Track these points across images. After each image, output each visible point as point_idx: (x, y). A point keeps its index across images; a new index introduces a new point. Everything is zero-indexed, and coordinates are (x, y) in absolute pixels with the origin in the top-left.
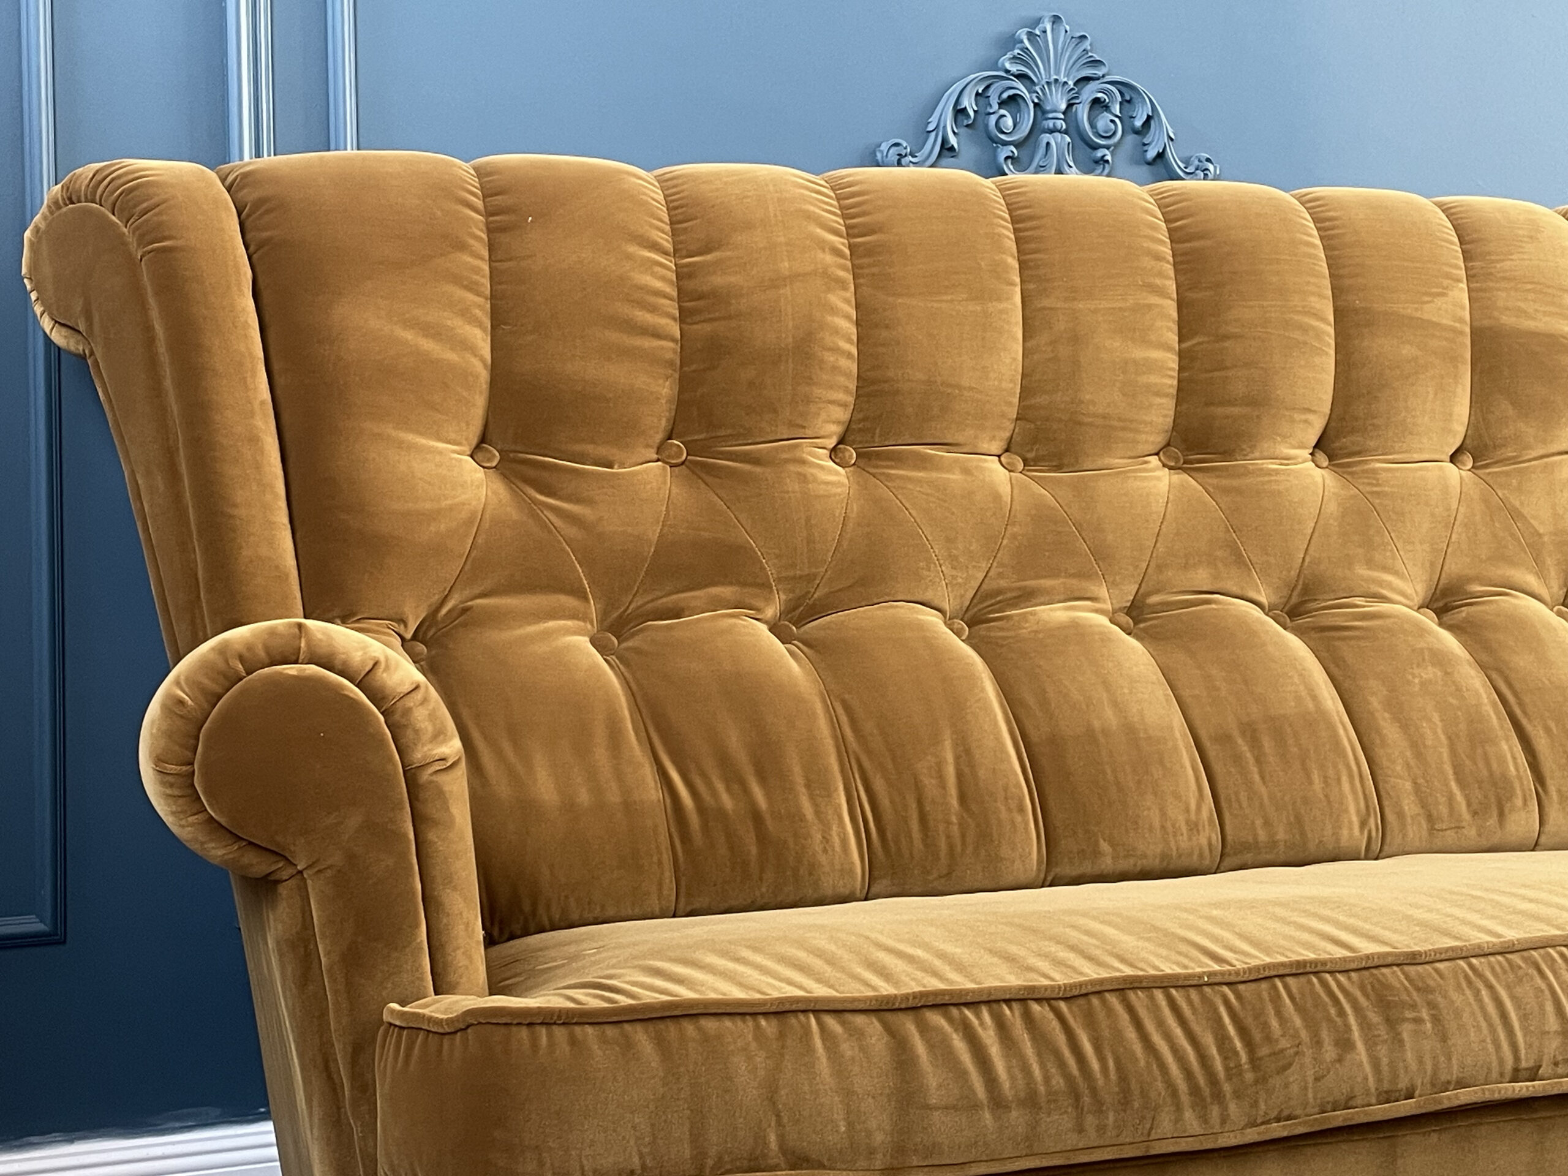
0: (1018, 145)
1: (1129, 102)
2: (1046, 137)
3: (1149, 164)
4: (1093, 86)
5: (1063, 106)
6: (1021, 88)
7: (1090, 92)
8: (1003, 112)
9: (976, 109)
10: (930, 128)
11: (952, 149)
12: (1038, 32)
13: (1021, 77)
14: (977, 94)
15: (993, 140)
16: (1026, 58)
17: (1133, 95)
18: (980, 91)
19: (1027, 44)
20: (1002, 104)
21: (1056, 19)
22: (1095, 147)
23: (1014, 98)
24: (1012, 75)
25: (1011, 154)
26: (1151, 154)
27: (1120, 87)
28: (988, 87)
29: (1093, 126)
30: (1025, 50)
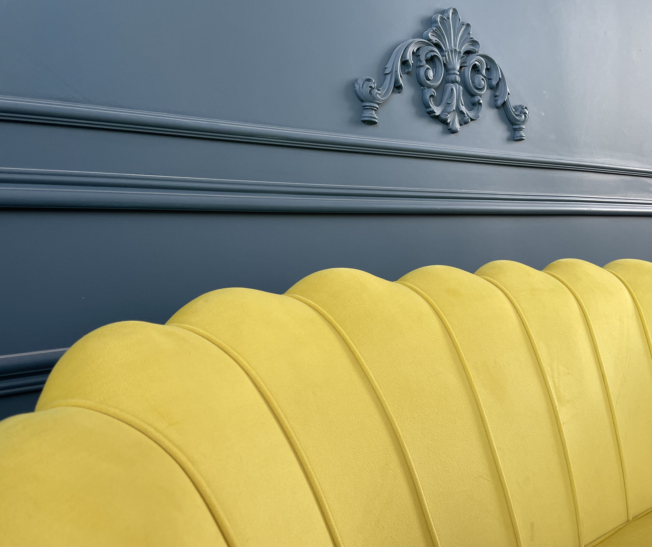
0: (436, 89)
1: (490, 68)
2: (450, 86)
4: (473, 56)
5: (458, 68)
6: (437, 53)
7: (471, 60)
8: (428, 66)
9: (413, 62)
10: (387, 72)
11: (400, 87)
12: (445, 18)
13: (437, 45)
14: (413, 53)
15: (423, 84)
16: (439, 33)
17: (492, 65)
18: (415, 51)
19: (440, 24)
20: (427, 61)
21: (455, 11)
22: (475, 95)
23: (433, 58)
24: (433, 43)
26: (500, 102)
27: (486, 59)
28: (419, 49)
29: (473, 81)
30: (438, 28)
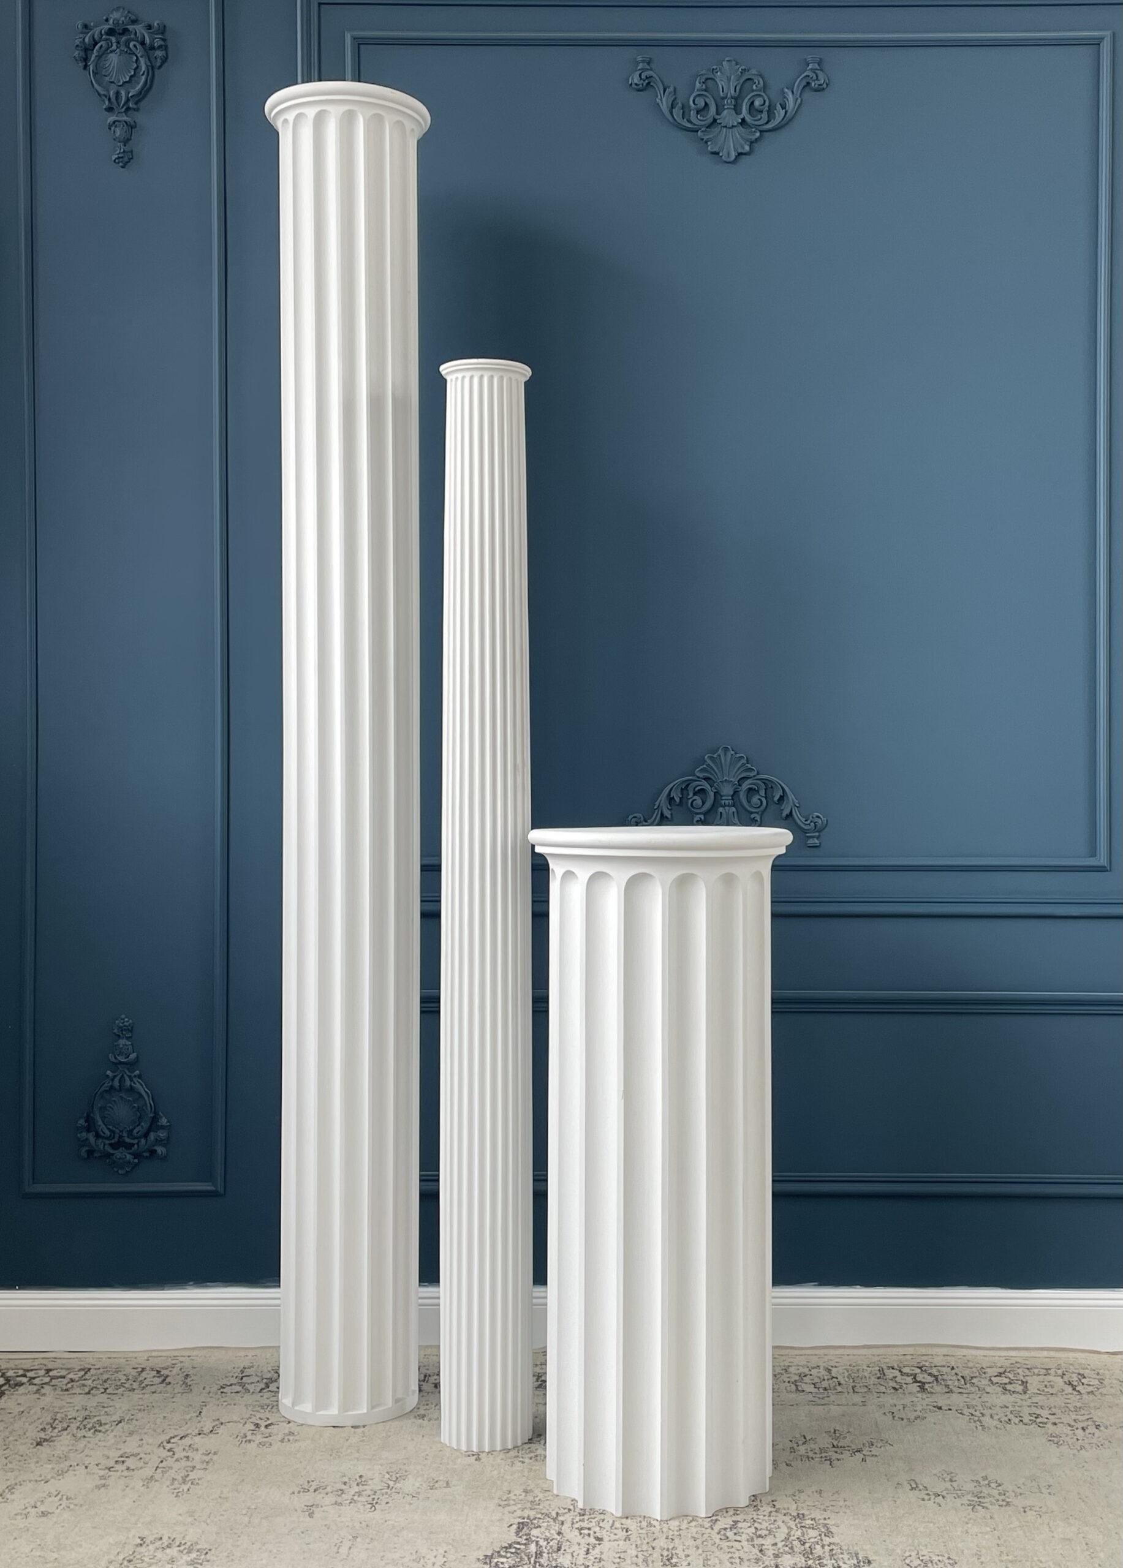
0: (705, 814)
1: (772, 787)
2: (721, 809)
3: (783, 820)
4: (749, 781)
5: (732, 793)
6: (706, 785)
7: (746, 785)
8: (695, 797)
9: (681, 796)
10: (655, 807)
11: (666, 817)
12: (715, 756)
13: (706, 779)
14: (682, 789)
15: (691, 812)
16: (709, 769)
17: (773, 786)
18: (683, 787)
19: (709, 762)
20: (695, 794)
21: (726, 749)
22: (752, 813)
23: (702, 791)
24: (701, 778)
25: (699, 819)
26: (784, 815)
27: (763, 781)
28: (688, 785)
29: (749, 802)
30: (708, 765)
